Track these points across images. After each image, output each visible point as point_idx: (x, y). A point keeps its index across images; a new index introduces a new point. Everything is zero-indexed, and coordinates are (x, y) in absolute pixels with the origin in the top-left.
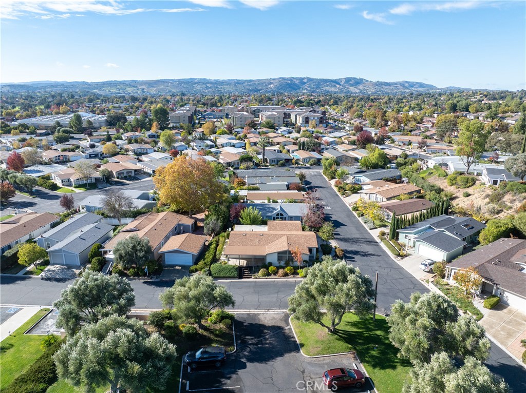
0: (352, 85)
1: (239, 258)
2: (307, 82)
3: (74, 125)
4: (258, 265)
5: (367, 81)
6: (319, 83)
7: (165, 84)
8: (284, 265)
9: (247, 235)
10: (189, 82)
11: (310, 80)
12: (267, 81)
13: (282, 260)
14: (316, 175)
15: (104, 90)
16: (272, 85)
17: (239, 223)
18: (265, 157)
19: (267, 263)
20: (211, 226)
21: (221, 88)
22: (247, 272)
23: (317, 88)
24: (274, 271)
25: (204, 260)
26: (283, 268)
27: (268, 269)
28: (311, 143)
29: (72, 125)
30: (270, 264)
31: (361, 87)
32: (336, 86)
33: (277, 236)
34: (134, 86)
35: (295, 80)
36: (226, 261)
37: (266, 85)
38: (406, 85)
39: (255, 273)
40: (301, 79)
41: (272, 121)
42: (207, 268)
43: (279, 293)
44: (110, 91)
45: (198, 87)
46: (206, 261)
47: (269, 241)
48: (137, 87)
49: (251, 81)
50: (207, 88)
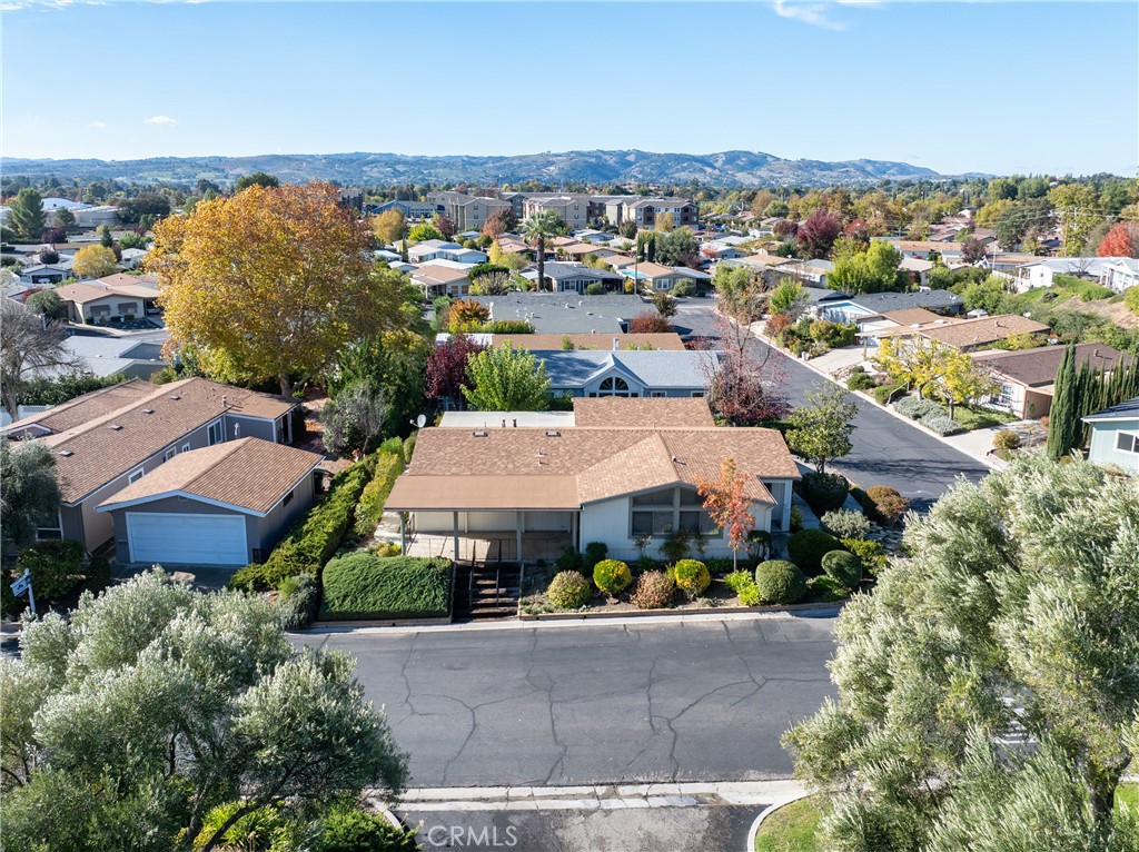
0: (742, 169)
1: (456, 533)
2: (637, 161)
3: (21, 221)
4: (543, 556)
5: (778, 159)
6: (664, 163)
7: (293, 164)
8: (662, 557)
9: (492, 435)
10: (352, 161)
11: (641, 156)
12: (541, 160)
13: (650, 533)
14: (698, 316)
15: (141, 177)
16: (552, 168)
17: (462, 405)
18: (545, 275)
19: (582, 549)
20: (350, 416)
21: (430, 174)
22: (490, 590)
23: (660, 174)
24: (619, 580)
25: (298, 538)
26: (661, 567)
27: (588, 573)
28: (672, 243)
29: (15, 220)
30: (599, 551)
31: (763, 173)
32: (704, 171)
33: (621, 439)
34: (216, 169)
35: (607, 157)
36: (399, 544)
37: (538, 169)
38: (869, 168)
39: (528, 590)
40: (622, 155)
41: (559, 213)
42: (307, 575)
43: (657, 688)
44: (156, 180)
45: (375, 173)
46: (305, 542)
47: (586, 456)
48: (223, 171)
49: (502, 158)
50: (396, 174)
